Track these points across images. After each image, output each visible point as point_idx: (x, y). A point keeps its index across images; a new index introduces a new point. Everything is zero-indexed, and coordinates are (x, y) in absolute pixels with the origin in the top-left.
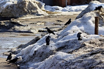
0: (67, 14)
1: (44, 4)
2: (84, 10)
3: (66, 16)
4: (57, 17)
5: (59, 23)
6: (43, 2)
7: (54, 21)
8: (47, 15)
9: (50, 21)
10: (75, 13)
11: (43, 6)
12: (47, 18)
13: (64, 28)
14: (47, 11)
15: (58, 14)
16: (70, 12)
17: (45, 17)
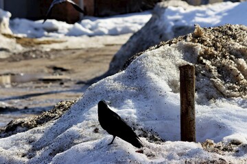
0: (83, 46)
1: (9, 14)
2: (140, 32)
3: (81, 52)
4: (52, 57)
5: (58, 77)
6: (6, 9)
7: (42, 71)
8: (20, 48)
9: (29, 69)
10: (111, 40)
11: (6, 20)
12: (20, 60)
13: (60, 112)
14: (18, 39)
15: (56, 46)
16: (93, 38)
17: (11, 57)
